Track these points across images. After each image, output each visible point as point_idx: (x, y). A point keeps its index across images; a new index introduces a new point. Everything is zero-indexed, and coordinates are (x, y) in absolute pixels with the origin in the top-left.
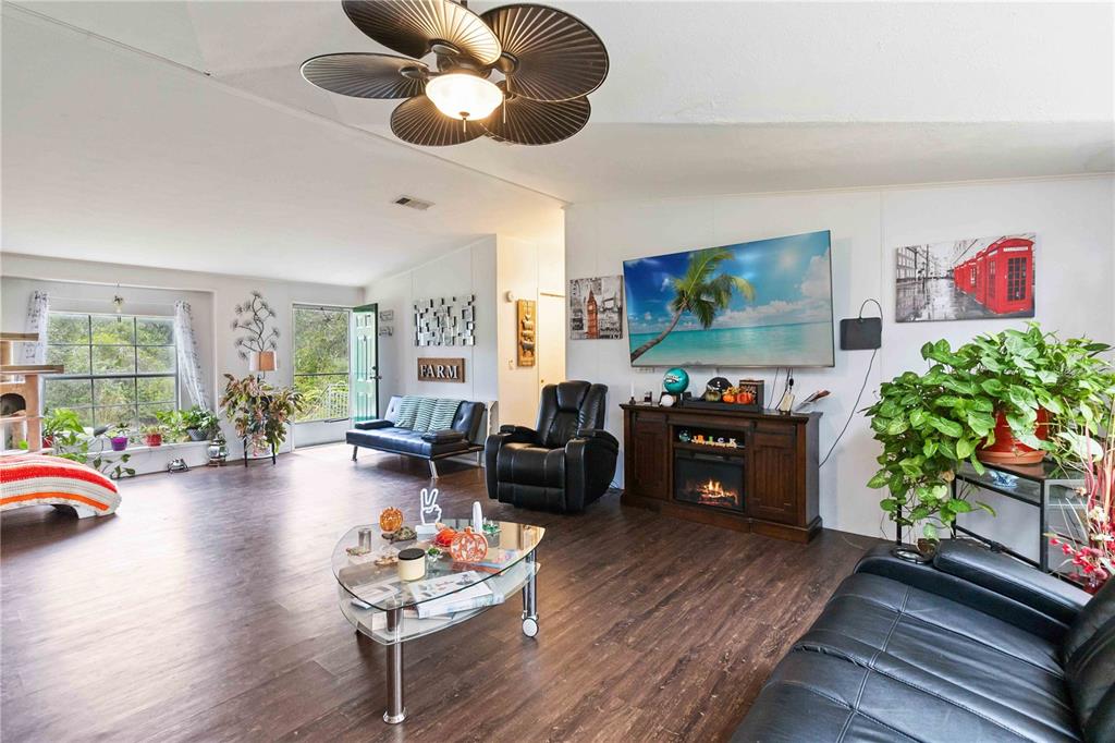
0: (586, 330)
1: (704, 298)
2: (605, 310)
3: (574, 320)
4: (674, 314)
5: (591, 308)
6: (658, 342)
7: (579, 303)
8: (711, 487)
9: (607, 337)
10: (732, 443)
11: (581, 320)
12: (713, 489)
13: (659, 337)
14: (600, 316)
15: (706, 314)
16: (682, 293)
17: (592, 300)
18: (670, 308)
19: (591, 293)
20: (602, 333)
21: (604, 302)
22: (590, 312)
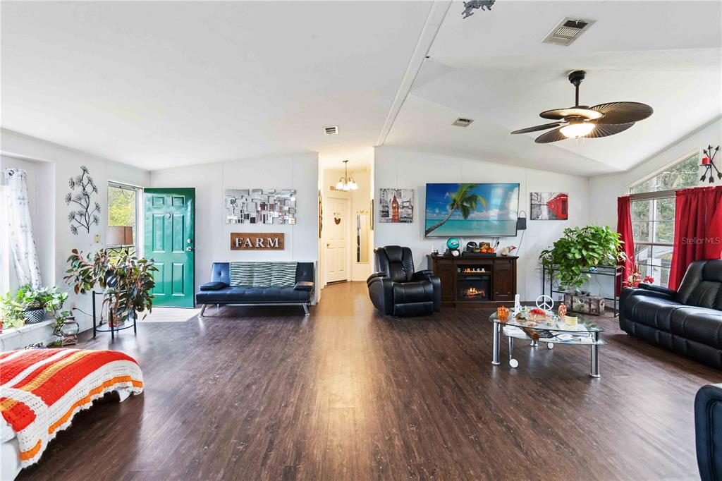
0: (391, 217)
1: (465, 204)
2: (403, 207)
3: (383, 212)
4: (450, 211)
5: (394, 205)
6: (441, 224)
7: (386, 202)
8: (471, 290)
9: (405, 222)
10: (483, 270)
11: (388, 212)
12: (472, 291)
13: (442, 222)
14: (400, 210)
15: (466, 212)
16: (455, 200)
17: (395, 201)
18: (448, 207)
19: (395, 197)
20: (401, 220)
21: (403, 203)
22: (394, 208)
